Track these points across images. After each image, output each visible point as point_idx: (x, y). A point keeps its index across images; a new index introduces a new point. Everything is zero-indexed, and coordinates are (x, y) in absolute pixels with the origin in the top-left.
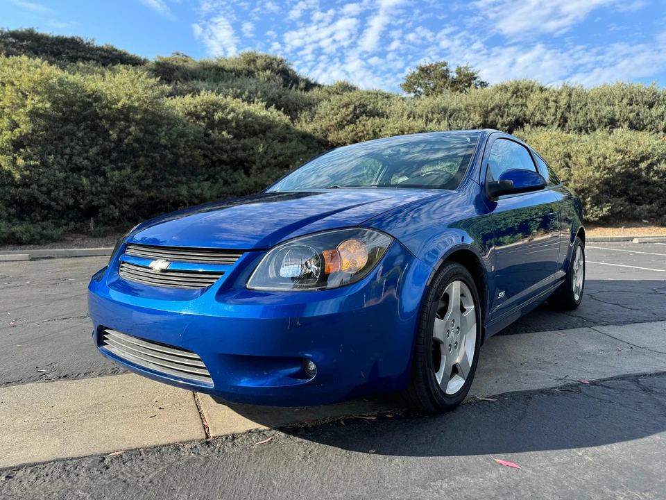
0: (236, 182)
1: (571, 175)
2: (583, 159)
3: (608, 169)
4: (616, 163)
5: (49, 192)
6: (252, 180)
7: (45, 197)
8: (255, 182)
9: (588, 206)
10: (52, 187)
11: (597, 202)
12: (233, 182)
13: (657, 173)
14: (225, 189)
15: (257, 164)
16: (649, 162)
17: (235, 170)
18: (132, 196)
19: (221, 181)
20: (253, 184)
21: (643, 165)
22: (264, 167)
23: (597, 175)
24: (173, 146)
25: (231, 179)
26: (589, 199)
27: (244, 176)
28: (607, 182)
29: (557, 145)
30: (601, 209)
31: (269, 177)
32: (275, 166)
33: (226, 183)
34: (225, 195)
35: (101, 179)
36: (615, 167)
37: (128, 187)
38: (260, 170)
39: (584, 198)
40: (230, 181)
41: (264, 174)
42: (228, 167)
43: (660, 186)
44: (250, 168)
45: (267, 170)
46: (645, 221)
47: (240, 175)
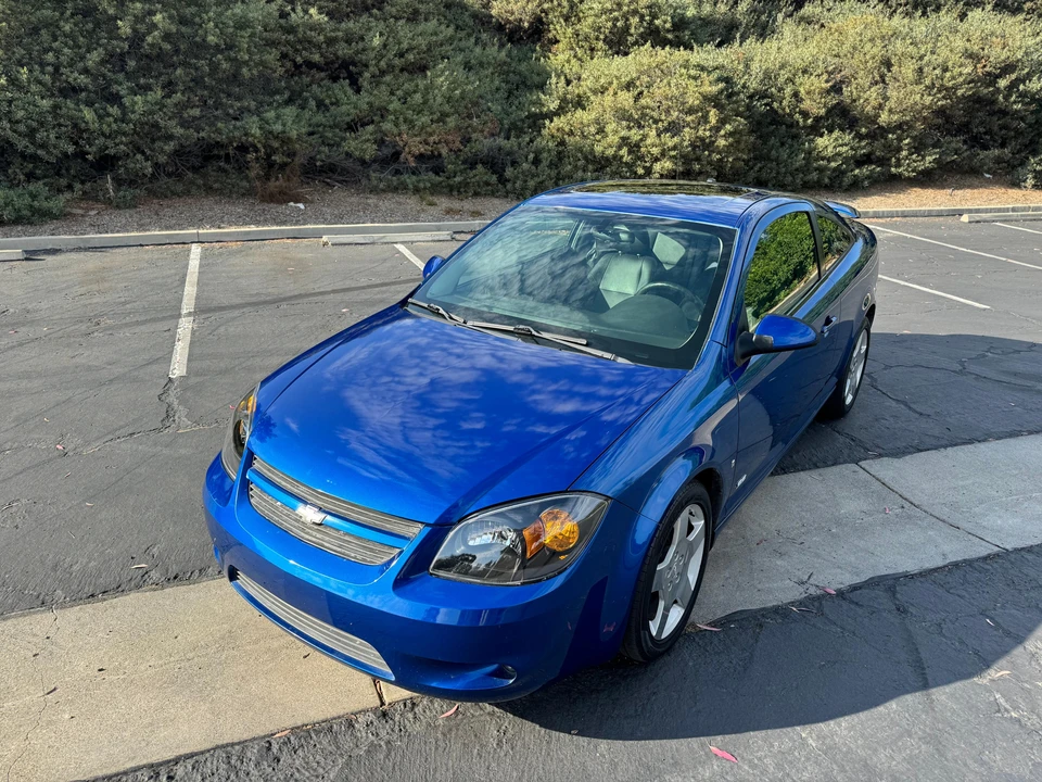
0: (337, 103)
1: (886, 98)
2: (908, 70)
3: (947, 89)
4: (961, 79)
5: (31, 133)
6: (363, 100)
7: (25, 142)
8: (370, 104)
9: (904, 153)
10: (34, 124)
11: (919, 147)
12: (332, 104)
13: (1023, 95)
14: (320, 118)
15: (371, 69)
16: (1013, 76)
17: (335, 79)
18: (170, 137)
19: (313, 103)
20: (365, 107)
21: (1003, 83)
22: (383, 73)
23: (928, 100)
24: (230, 47)
25: (329, 97)
26: (907, 141)
27: (350, 91)
28: (941, 112)
29: (872, 40)
30: (924, 157)
31: (392, 93)
32: (402, 70)
33: (320, 104)
34: (321, 129)
35: (114, 110)
36: (955, 88)
37: (162, 123)
38: (376, 79)
39: (900, 139)
40: (327, 101)
41: (383, 87)
42: (323, 74)
43: (1022, 119)
44: (360, 74)
45: (388, 78)
46: (988, 176)
47: (342, 89)
